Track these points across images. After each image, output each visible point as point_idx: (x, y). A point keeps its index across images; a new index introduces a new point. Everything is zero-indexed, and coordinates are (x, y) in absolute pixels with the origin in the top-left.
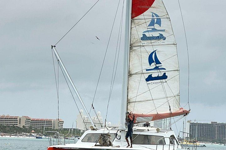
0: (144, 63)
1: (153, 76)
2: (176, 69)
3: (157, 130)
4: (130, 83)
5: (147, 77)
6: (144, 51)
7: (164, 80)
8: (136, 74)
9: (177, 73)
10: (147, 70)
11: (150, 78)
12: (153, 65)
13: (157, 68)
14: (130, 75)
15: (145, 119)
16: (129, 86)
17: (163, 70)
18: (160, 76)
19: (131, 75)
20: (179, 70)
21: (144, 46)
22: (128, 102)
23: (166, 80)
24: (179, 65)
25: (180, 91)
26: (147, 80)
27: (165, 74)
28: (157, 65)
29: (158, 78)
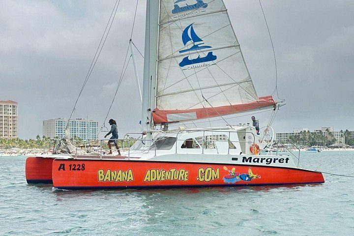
1: (190, 58)
2: (233, 45)
4: (160, 70)
5: (180, 60)
6: (175, 28)
7: (210, 62)
8: (167, 58)
9: (234, 50)
10: (180, 52)
11: (186, 62)
12: (190, 44)
13: (195, 47)
14: (160, 61)
15: (183, 117)
17: (207, 49)
18: (201, 57)
20: (239, 46)
21: (175, 21)
22: (158, 96)
23: (215, 61)
24: (237, 39)
25: (249, 75)
26: (182, 64)
27: (210, 54)
28: (196, 43)
29: (199, 60)
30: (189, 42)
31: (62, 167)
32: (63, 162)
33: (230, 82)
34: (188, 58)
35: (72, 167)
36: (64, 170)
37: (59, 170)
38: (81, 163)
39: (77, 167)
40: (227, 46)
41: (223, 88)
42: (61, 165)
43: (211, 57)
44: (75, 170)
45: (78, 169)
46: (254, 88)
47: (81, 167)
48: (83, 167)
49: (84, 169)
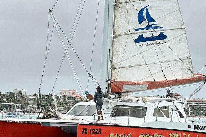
0: (132, 22)
1: (144, 36)
2: (180, 27)
3: (143, 100)
4: (115, 45)
5: (136, 37)
6: (131, 8)
7: (161, 41)
8: (122, 35)
9: (181, 32)
10: (136, 30)
11: (140, 39)
12: (145, 24)
13: (149, 27)
14: (115, 36)
15: (136, 88)
16: (114, 50)
17: (159, 29)
18: (154, 36)
19: (117, 36)
20: (185, 28)
21: (131, 2)
22: (113, 68)
23: (165, 40)
24: (183, 23)
25: (190, 54)
26: (137, 41)
27: (162, 33)
28: (150, 24)
29: (152, 38)
30: (144, 22)
31: (84, 131)
32: (85, 127)
33: (175, 59)
34: (143, 36)
35: (92, 131)
36: (86, 133)
37: (83, 133)
38: (98, 128)
39: (95, 132)
40: (176, 28)
41: (170, 64)
42: (84, 129)
43: (162, 37)
44: (94, 133)
45: (96, 133)
46: (192, 64)
47: (98, 131)
48: (100, 131)
49: (100, 133)
